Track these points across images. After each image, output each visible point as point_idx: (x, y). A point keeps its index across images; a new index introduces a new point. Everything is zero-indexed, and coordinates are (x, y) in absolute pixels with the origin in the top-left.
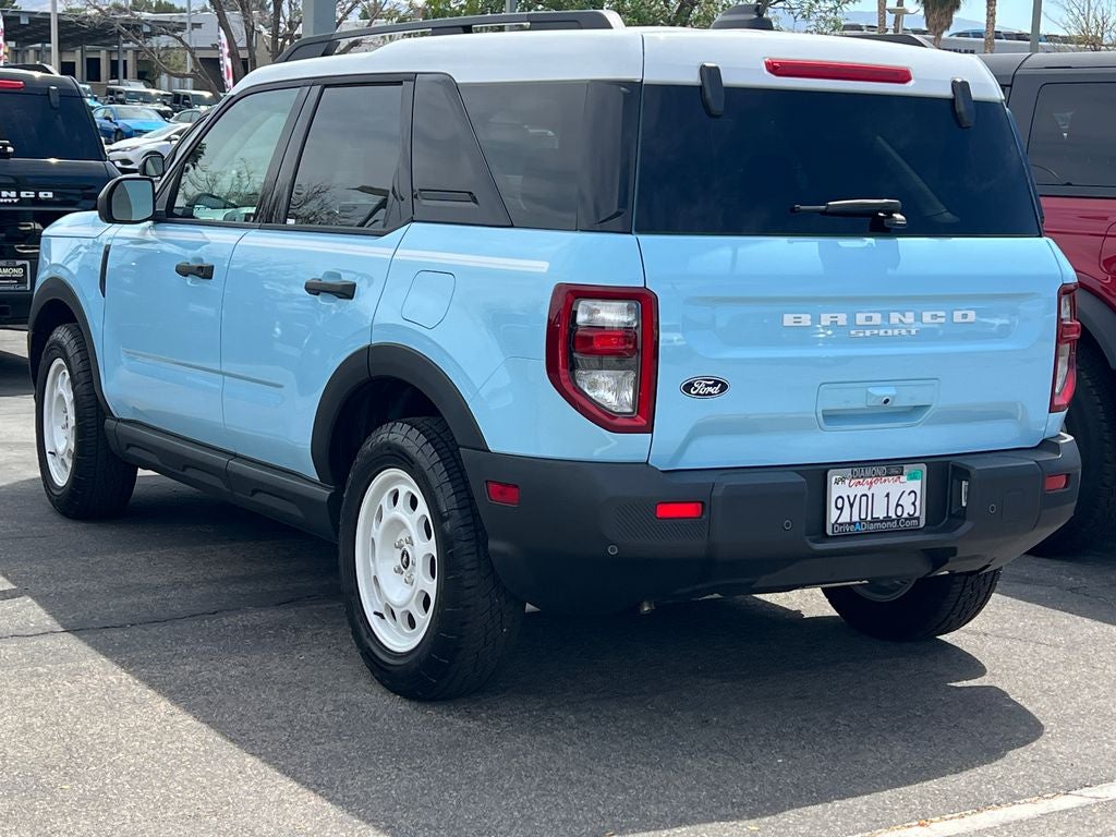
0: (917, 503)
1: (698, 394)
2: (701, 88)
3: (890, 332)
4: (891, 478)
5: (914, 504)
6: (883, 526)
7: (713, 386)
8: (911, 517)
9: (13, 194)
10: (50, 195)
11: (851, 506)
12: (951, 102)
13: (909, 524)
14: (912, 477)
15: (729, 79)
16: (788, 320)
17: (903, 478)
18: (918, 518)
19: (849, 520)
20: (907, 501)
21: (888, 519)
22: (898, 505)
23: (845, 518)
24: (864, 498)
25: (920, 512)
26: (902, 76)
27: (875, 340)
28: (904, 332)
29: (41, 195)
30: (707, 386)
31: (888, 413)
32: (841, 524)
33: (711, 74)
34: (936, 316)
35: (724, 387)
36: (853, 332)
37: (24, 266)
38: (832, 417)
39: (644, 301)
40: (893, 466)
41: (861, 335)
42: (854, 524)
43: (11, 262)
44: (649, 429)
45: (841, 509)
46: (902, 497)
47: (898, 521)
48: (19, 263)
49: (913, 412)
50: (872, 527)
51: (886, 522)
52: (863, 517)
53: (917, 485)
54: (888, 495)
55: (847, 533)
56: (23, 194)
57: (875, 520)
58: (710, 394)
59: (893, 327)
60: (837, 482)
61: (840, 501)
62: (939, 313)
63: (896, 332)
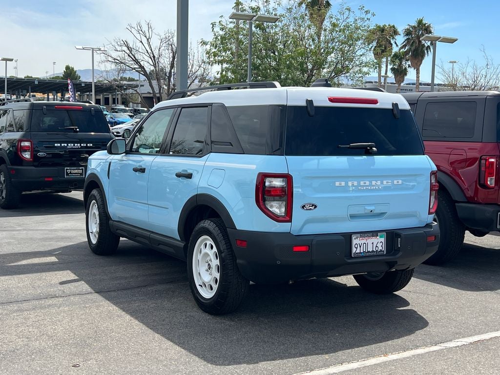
0: (383, 246)
1: (307, 209)
2: (306, 107)
3: (372, 188)
4: (374, 237)
6: (371, 254)
7: (312, 206)
8: (381, 251)
9: (79, 145)
10: (91, 145)
11: (360, 247)
12: (392, 110)
13: (380, 253)
14: (381, 237)
15: (315, 104)
16: (337, 184)
17: (378, 237)
18: (383, 251)
19: (359, 252)
20: (379, 245)
22: (376, 247)
23: (358, 251)
24: (365, 244)
25: (384, 249)
26: (375, 102)
27: (368, 190)
28: (377, 188)
29: (88, 145)
30: (310, 206)
31: (372, 215)
32: (357, 253)
33: (310, 102)
35: (316, 207)
36: (359, 188)
37: (82, 169)
38: (353, 217)
39: (288, 178)
40: (374, 233)
41: (362, 189)
42: (361, 253)
43: (78, 168)
44: (290, 221)
45: (357, 248)
46: (377, 244)
47: (376, 252)
48: (81, 168)
49: (381, 215)
50: (367, 254)
51: (372, 252)
52: (364, 251)
53: (383, 240)
54: (373, 243)
55: (359, 256)
56: (82, 145)
57: (368, 252)
58: (311, 209)
59: (373, 186)
60: (355, 239)
61: (356, 245)
62: (389, 181)
63: (374, 188)
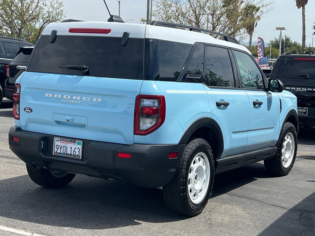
1: (26, 111)
3: (73, 102)
4: (72, 143)
5: (79, 152)
6: (69, 156)
7: (29, 110)
11: (61, 148)
13: (77, 157)
14: (79, 144)
16: (47, 95)
17: (76, 144)
18: (79, 156)
20: (77, 151)
21: (71, 154)
22: (74, 151)
23: (59, 151)
24: (64, 147)
25: (80, 155)
27: (68, 103)
28: (77, 102)
30: (28, 109)
32: (57, 153)
34: (87, 99)
35: (31, 111)
36: (62, 100)
38: (58, 123)
40: (73, 140)
41: (65, 101)
42: (61, 153)
45: (58, 149)
46: (75, 149)
47: (74, 156)
49: (83, 126)
50: (66, 156)
51: (70, 155)
52: (64, 152)
53: (80, 147)
54: (71, 148)
55: (59, 156)
56: (308, 89)
57: (67, 154)
58: (29, 112)
59: (74, 100)
60: (57, 141)
61: (57, 146)
62: (88, 98)
63: (74, 102)
